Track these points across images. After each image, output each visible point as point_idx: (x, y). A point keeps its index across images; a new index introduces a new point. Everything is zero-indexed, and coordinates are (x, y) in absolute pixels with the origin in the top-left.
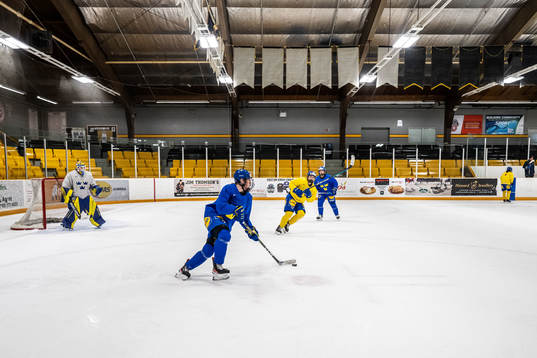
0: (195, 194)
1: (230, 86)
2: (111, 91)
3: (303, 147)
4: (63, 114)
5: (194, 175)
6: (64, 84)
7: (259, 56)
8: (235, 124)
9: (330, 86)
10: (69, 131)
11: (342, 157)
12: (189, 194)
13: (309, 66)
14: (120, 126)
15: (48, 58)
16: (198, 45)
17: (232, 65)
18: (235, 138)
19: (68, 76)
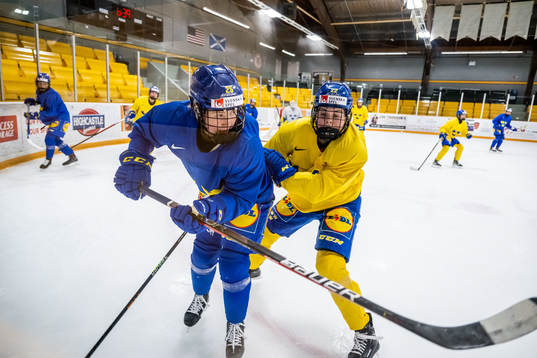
0: (385, 126)
1: (428, 40)
2: (332, 46)
3: (487, 92)
4: (298, 63)
5: (387, 112)
6: (301, 42)
7: (458, 12)
8: (427, 71)
9: (525, 37)
10: (300, 75)
11: (527, 102)
12: (381, 126)
13: (506, 19)
14: (335, 72)
15: (293, 23)
16: (404, 7)
17: (432, 22)
18: (425, 84)
19: (304, 35)
